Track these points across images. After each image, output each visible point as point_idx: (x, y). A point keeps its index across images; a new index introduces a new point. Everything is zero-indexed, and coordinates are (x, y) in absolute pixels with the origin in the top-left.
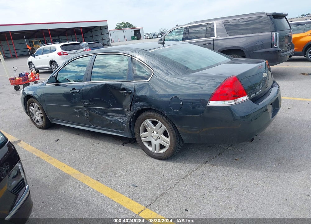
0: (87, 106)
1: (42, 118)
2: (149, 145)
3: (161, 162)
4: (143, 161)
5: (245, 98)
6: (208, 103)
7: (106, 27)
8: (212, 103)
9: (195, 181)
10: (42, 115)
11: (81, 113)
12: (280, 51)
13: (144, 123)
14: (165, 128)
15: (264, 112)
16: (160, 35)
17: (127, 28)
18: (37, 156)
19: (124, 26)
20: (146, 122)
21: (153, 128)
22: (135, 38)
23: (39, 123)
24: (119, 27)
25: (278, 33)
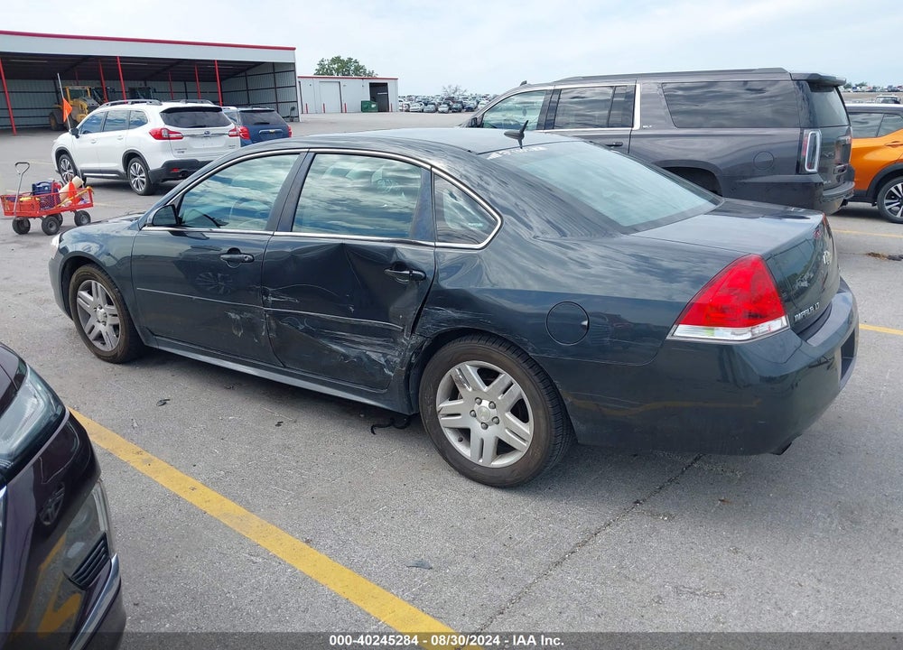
0: (274, 304)
1: (116, 327)
2: (460, 440)
3: (496, 495)
4: (441, 487)
5: (778, 324)
6: (672, 331)
7: (289, 68)
8: (683, 332)
9: (608, 562)
10: (117, 321)
11: (251, 327)
12: (821, 183)
13: (454, 371)
14: (521, 394)
15: (814, 366)
16: (444, 103)
17: (349, 74)
18: (102, 449)
19: (342, 69)
20: (460, 370)
21: (480, 390)
22: (373, 106)
23: (104, 344)
24: (324, 72)
25: (818, 134)
